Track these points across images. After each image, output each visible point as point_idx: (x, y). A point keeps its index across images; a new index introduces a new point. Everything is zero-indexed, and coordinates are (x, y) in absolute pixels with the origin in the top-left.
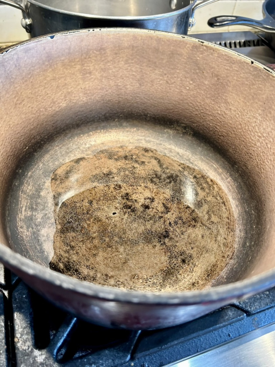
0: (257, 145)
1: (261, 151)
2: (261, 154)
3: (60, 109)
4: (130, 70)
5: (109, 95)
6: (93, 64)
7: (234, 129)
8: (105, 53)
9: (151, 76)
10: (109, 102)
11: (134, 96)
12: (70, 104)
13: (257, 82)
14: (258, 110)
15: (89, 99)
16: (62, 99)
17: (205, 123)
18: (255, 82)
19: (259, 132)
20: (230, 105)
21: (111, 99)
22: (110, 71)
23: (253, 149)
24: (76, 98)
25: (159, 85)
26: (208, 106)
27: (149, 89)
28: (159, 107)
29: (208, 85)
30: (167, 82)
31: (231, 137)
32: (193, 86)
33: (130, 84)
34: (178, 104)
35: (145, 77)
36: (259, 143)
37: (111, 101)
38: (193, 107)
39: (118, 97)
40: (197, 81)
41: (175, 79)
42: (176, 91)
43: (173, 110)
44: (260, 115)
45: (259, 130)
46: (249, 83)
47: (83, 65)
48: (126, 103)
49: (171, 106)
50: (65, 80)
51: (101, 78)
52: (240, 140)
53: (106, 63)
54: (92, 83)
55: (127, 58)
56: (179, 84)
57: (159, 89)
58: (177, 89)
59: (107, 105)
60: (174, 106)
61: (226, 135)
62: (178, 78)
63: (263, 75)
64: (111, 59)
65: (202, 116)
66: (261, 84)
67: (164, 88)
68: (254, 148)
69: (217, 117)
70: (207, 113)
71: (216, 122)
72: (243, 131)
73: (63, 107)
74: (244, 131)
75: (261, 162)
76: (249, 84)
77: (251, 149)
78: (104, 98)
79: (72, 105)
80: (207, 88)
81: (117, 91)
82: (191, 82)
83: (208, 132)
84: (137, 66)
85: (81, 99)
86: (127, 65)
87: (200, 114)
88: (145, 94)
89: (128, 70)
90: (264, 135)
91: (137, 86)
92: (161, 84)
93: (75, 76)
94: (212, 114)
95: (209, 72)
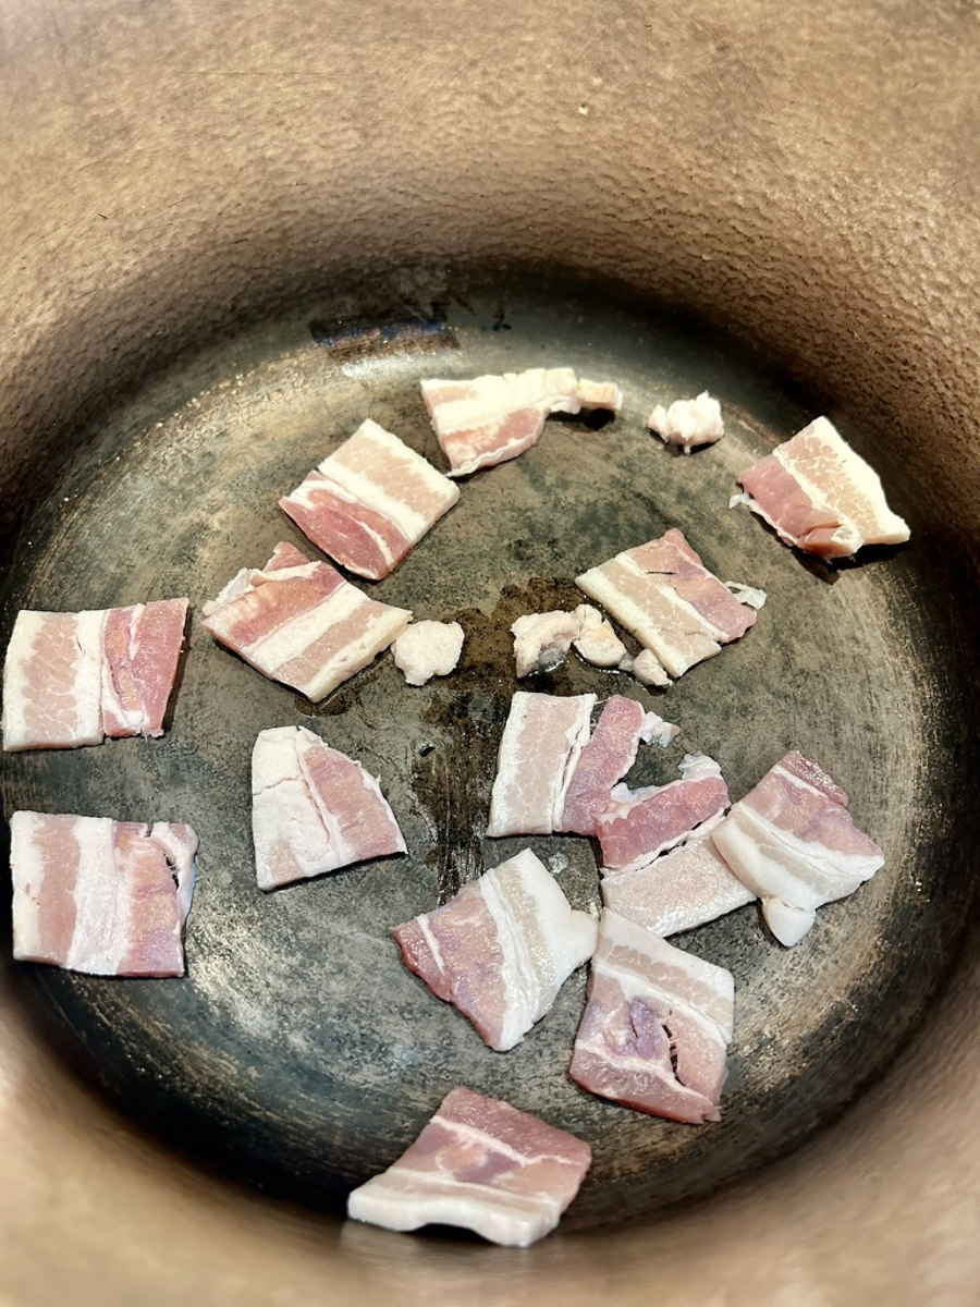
0: (932, 322)
1: (957, 348)
2: (958, 362)
3: (33, 341)
4: (308, 72)
5: (234, 212)
6: (126, 82)
7: (816, 266)
8: (171, 17)
9: (405, 83)
10: (240, 247)
11: (346, 194)
12: (71, 305)
13: (912, 45)
14: (926, 171)
15: (151, 255)
16: (31, 295)
17: (678, 254)
18: (904, 45)
19: (938, 267)
20: (786, 163)
21: (244, 228)
22: (217, 100)
23: (916, 341)
24: (90, 270)
25: (450, 118)
26: (683, 178)
27: (409, 144)
28: (467, 219)
29: (676, 82)
30: (484, 97)
31: (805, 299)
32: (609, 99)
33: (316, 143)
34: (550, 190)
35: (379, 92)
36: (940, 316)
37: (249, 236)
38: (616, 191)
39: (275, 212)
40: (623, 72)
41: (520, 77)
42: (532, 135)
43: (528, 221)
44: (935, 192)
45: (936, 260)
46: (875, 50)
47: (80, 98)
48: (314, 232)
49: (518, 203)
50: (17, 198)
51: (180, 144)
52: (847, 307)
53: (188, 65)
54: (147, 180)
55: (282, 19)
56: (539, 101)
57: (452, 139)
58: (534, 121)
59: (234, 259)
60: (529, 201)
61: (780, 292)
62: (533, 69)
63: (940, 11)
64: (208, 35)
65: (663, 227)
66: (930, 53)
67: (476, 128)
68: (921, 335)
69: (733, 223)
70: (684, 210)
71: (731, 245)
72: (859, 268)
73: (43, 329)
74: (865, 268)
75: (963, 395)
76: (872, 55)
77: (905, 343)
78: (215, 233)
79: (82, 306)
80: (673, 96)
81: (266, 186)
82: (597, 81)
83: (697, 288)
84: (335, 47)
85: (116, 265)
86: (285, 55)
87: (650, 219)
88: (394, 174)
89: (297, 77)
90: (967, 281)
91: (352, 145)
92: (461, 112)
93: (59, 167)
94: (707, 214)
95: (675, 18)
